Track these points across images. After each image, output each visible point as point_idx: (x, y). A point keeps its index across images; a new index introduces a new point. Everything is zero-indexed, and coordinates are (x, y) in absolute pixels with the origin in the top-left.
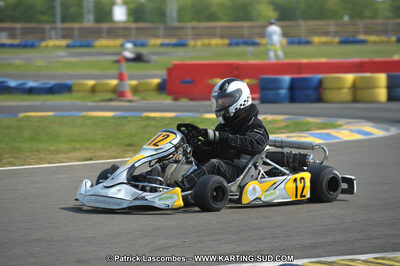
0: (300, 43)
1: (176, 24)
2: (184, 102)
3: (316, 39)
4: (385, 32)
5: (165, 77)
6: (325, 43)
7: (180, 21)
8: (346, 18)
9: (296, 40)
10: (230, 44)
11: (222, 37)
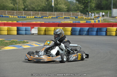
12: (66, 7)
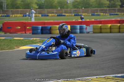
0: (45, 16)
1: (6, 10)
2: (8, 34)
3: (50, 15)
4: (71, 13)
5: (2, 26)
6: (53, 16)
7: (7, 9)
8: (59, 8)
9: (44, 15)
10: (23, 16)
11: (21, 14)
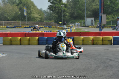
12: (40, 17)
